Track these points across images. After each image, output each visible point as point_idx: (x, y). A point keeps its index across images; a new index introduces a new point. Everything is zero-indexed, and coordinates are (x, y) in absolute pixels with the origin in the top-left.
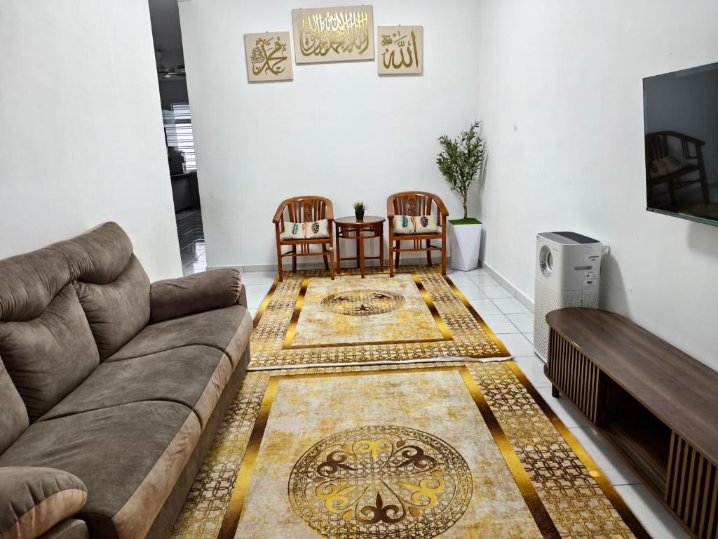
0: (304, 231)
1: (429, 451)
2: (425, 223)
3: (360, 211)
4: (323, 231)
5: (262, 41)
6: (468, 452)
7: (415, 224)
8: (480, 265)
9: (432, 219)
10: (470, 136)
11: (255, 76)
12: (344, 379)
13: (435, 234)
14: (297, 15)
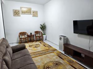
0: (23, 37)
1: (58, 63)
2: (39, 35)
3: (31, 34)
4: (26, 37)
5: (16, 11)
6: (61, 62)
7: (38, 35)
8: (46, 40)
9: (40, 34)
10: (44, 24)
11: (14, 15)
12: (40, 56)
13: (41, 36)
14: (21, 8)
